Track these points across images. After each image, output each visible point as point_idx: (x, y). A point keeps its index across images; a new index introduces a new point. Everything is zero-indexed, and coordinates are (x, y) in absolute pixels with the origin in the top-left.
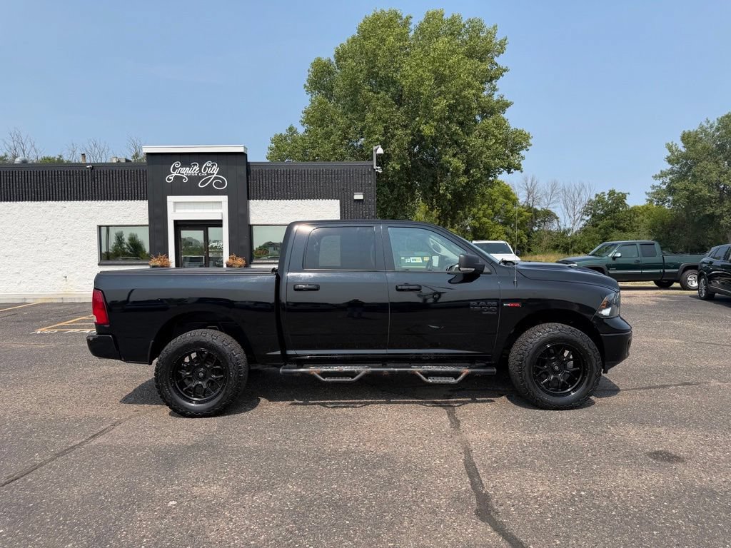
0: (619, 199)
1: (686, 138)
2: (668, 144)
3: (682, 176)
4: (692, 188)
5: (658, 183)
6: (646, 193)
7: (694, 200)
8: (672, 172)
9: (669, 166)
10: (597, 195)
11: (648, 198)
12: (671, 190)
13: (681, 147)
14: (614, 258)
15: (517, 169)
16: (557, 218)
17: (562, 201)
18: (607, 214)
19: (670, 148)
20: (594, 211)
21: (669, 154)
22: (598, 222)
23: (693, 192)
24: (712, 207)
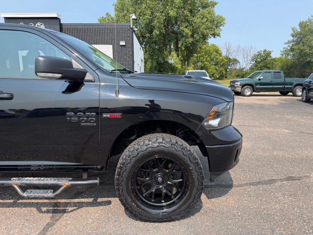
0: (268, 54)
1: (301, 25)
2: (292, 28)
3: (298, 43)
4: (301, 49)
5: (286, 46)
6: (281, 51)
7: (302, 54)
8: (293, 41)
9: (292, 38)
10: (258, 52)
11: (281, 53)
12: (292, 50)
13: (298, 29)
16: (239, 62)
17: (242, 55)
18: (262, 61)
19: (293, 30)
20: (256, 59)
21: (293, 32)
22: (257, 65)
23: (302, 51)
24: (310, 57)
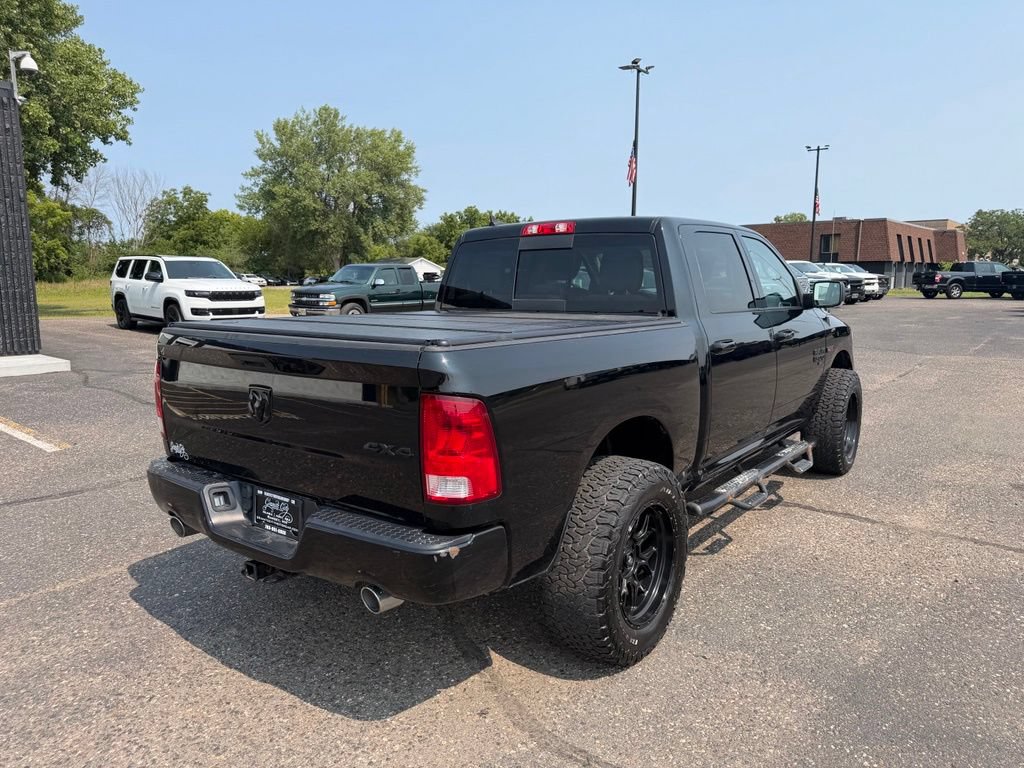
0: (199, 202)
1: (280, 128)
2: (257, 133)
3: (277, 178)
4: (295, 195)
5: (248, 183)
6: (236, 197)
7: (297, 211)
8: (265, 171)
9: (261, 163)
10: (164, 192)
11: (238, 203)
12: (268, 195)
13: (273, 137)
14: (374, 286)
15: (119, 137)
16: (109, 223)
18: (181, 221)
19: (260, 139)
20: (163, 216)
21: (260, 146)
22: (171, 233)
23: (296, 201)
24: (316, 221)
